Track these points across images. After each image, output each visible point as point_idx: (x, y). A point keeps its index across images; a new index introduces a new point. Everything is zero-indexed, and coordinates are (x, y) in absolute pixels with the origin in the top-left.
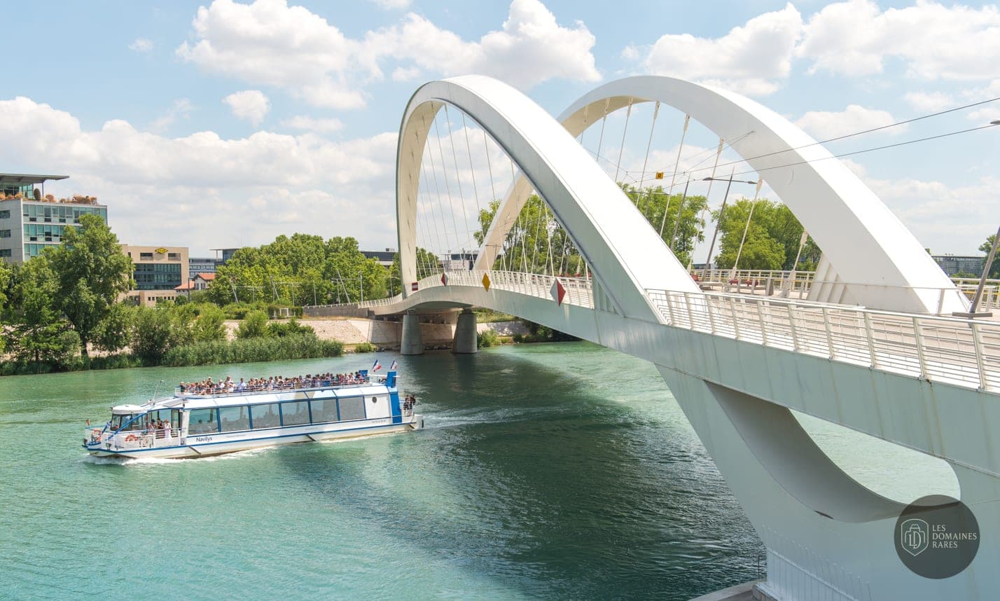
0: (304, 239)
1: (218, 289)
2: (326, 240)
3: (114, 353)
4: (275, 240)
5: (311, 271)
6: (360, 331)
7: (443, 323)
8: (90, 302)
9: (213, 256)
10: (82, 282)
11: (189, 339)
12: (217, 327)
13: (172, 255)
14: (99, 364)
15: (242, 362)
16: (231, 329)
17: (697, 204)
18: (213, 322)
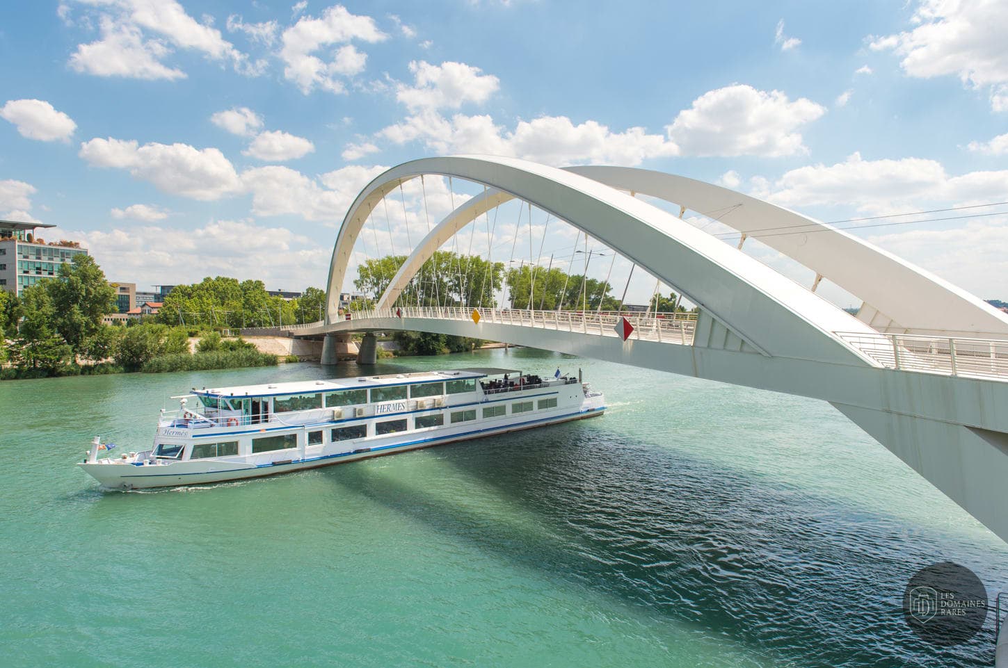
0: (225, 280)
1: (165, 315)
2: (240, 282)
3: (100, 362)
4: (203, 281)
5: (234, 303)
6: (283, 347)
7: (342, 342)
8: (82, 323)
9: (153, 290)
10: (76, 306)
11: (161, 351)
12: (182, 343)
13: (123, 289)
14: (87, 370)
15: (205, 369)
16: (193, 344)
17: (498, 267)
18: (180, 339)
